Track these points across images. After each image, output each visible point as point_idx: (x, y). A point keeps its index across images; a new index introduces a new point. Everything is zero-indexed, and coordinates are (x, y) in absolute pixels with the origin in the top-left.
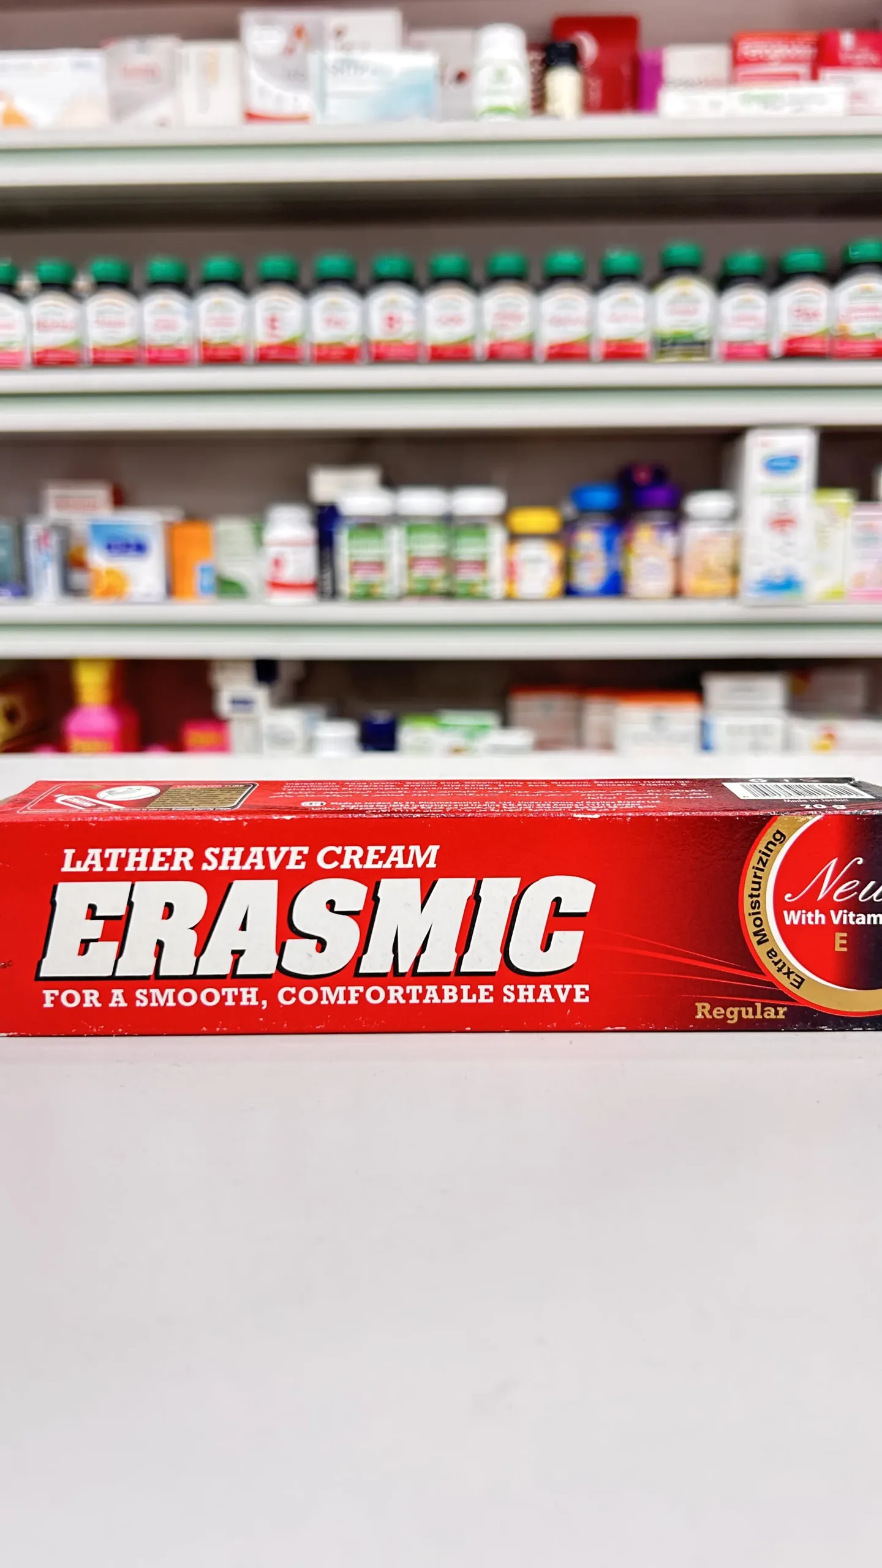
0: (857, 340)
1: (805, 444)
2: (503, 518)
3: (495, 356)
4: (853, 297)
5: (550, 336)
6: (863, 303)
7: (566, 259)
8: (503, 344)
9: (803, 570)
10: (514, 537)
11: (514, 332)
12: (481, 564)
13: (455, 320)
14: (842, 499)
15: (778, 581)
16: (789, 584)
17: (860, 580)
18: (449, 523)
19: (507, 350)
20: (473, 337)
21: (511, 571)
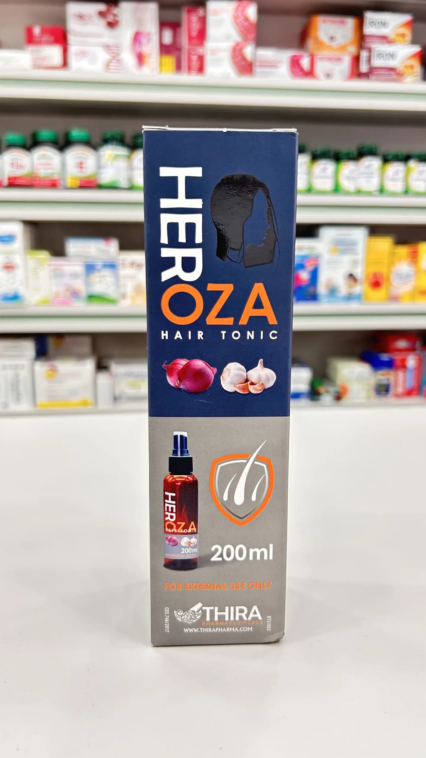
0: (41, 179)
1: (17, 229)
4: (39, 159)
6: (43, 161)
9: (22, 291)
14: (44, 255)
15: (9, 296)
16: (15, 297)
17: (57, 295)
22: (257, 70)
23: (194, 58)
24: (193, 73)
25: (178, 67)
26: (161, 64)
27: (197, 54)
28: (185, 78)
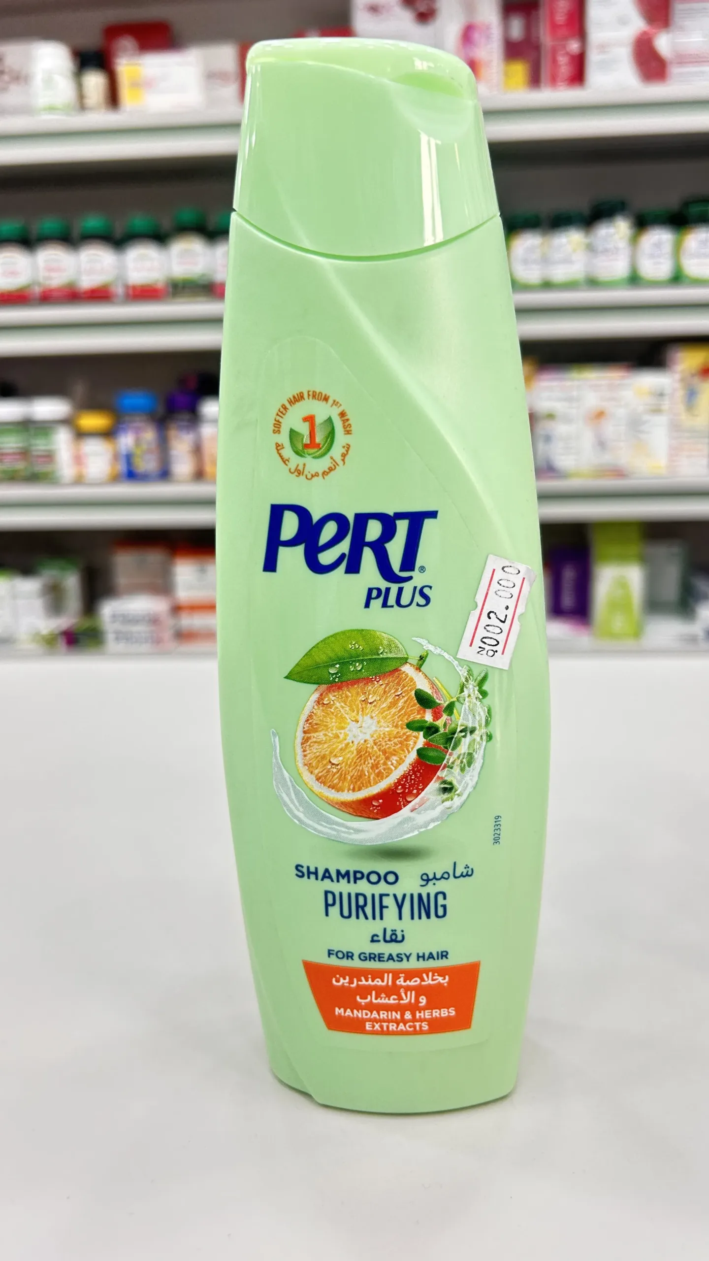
2: (67, 422)
3: (47, 298)
5: (87, 282)
7: (93, 222)
8: (51, 291)
10: (80, 435)
11: (57, 280)
12: (49, 457)
13: (13, 273)
18: (27, 425)
19: (55, 294)
20: (28, 286)
21: (78, 460)
22: (674, 70)
23: (563, 60)
24: (561, 86)
25: (535, 80)
26: (506, 74)
27: (567, 54)
28: (546, 96)
